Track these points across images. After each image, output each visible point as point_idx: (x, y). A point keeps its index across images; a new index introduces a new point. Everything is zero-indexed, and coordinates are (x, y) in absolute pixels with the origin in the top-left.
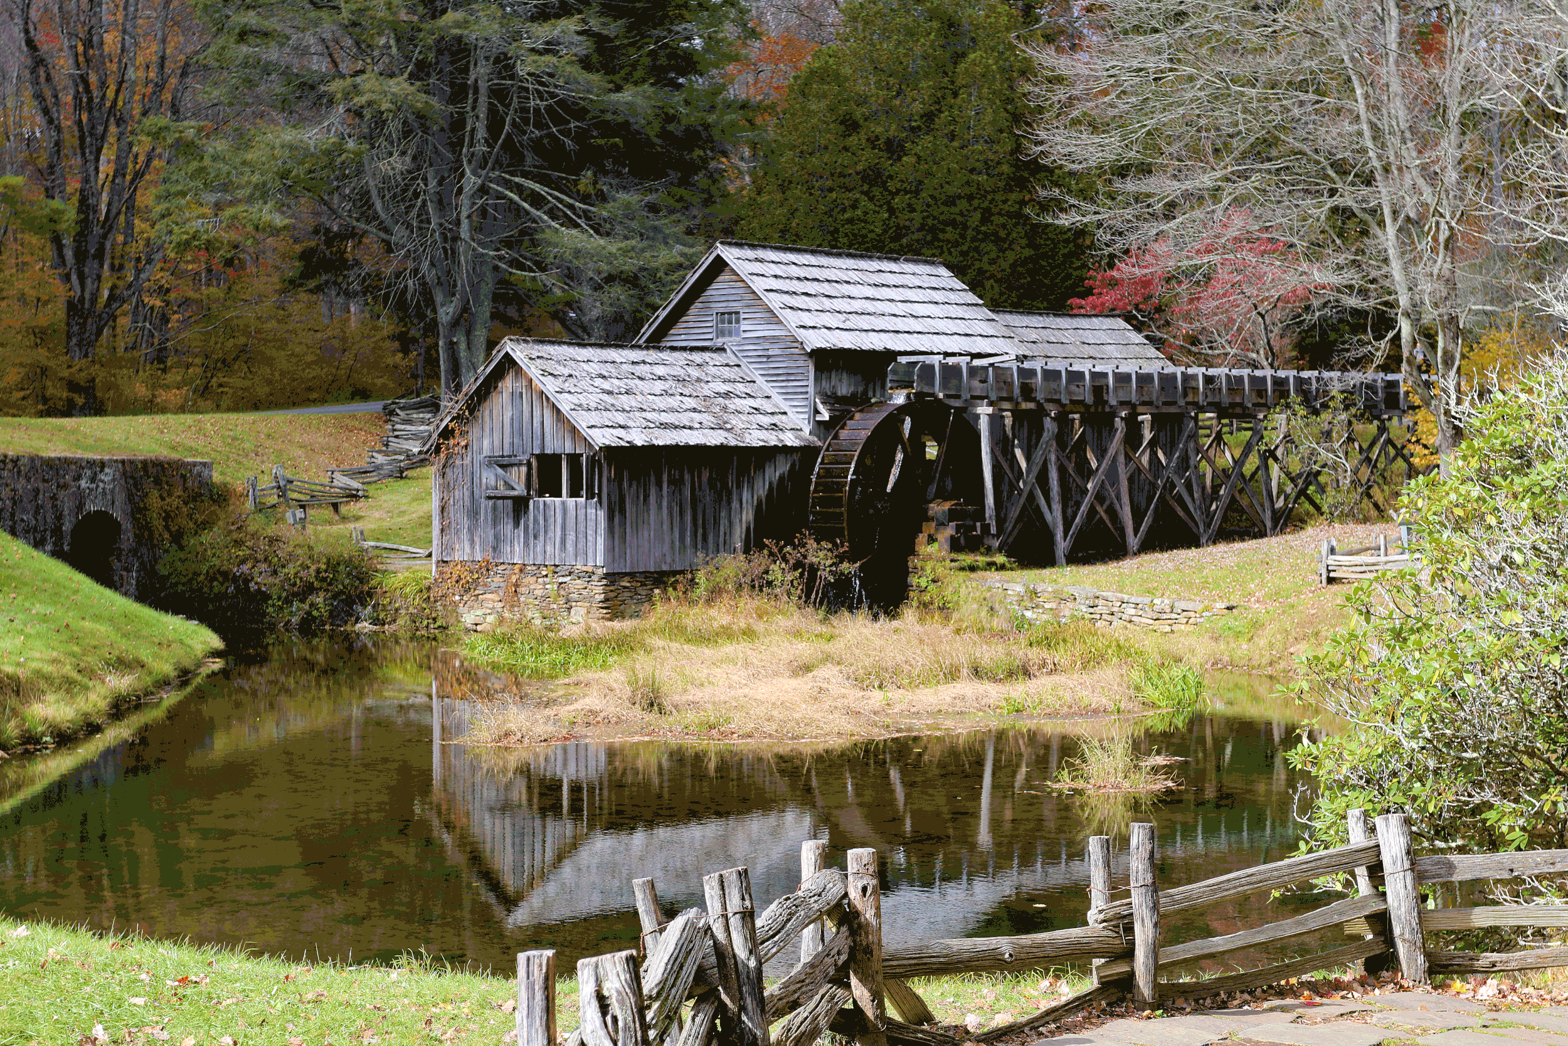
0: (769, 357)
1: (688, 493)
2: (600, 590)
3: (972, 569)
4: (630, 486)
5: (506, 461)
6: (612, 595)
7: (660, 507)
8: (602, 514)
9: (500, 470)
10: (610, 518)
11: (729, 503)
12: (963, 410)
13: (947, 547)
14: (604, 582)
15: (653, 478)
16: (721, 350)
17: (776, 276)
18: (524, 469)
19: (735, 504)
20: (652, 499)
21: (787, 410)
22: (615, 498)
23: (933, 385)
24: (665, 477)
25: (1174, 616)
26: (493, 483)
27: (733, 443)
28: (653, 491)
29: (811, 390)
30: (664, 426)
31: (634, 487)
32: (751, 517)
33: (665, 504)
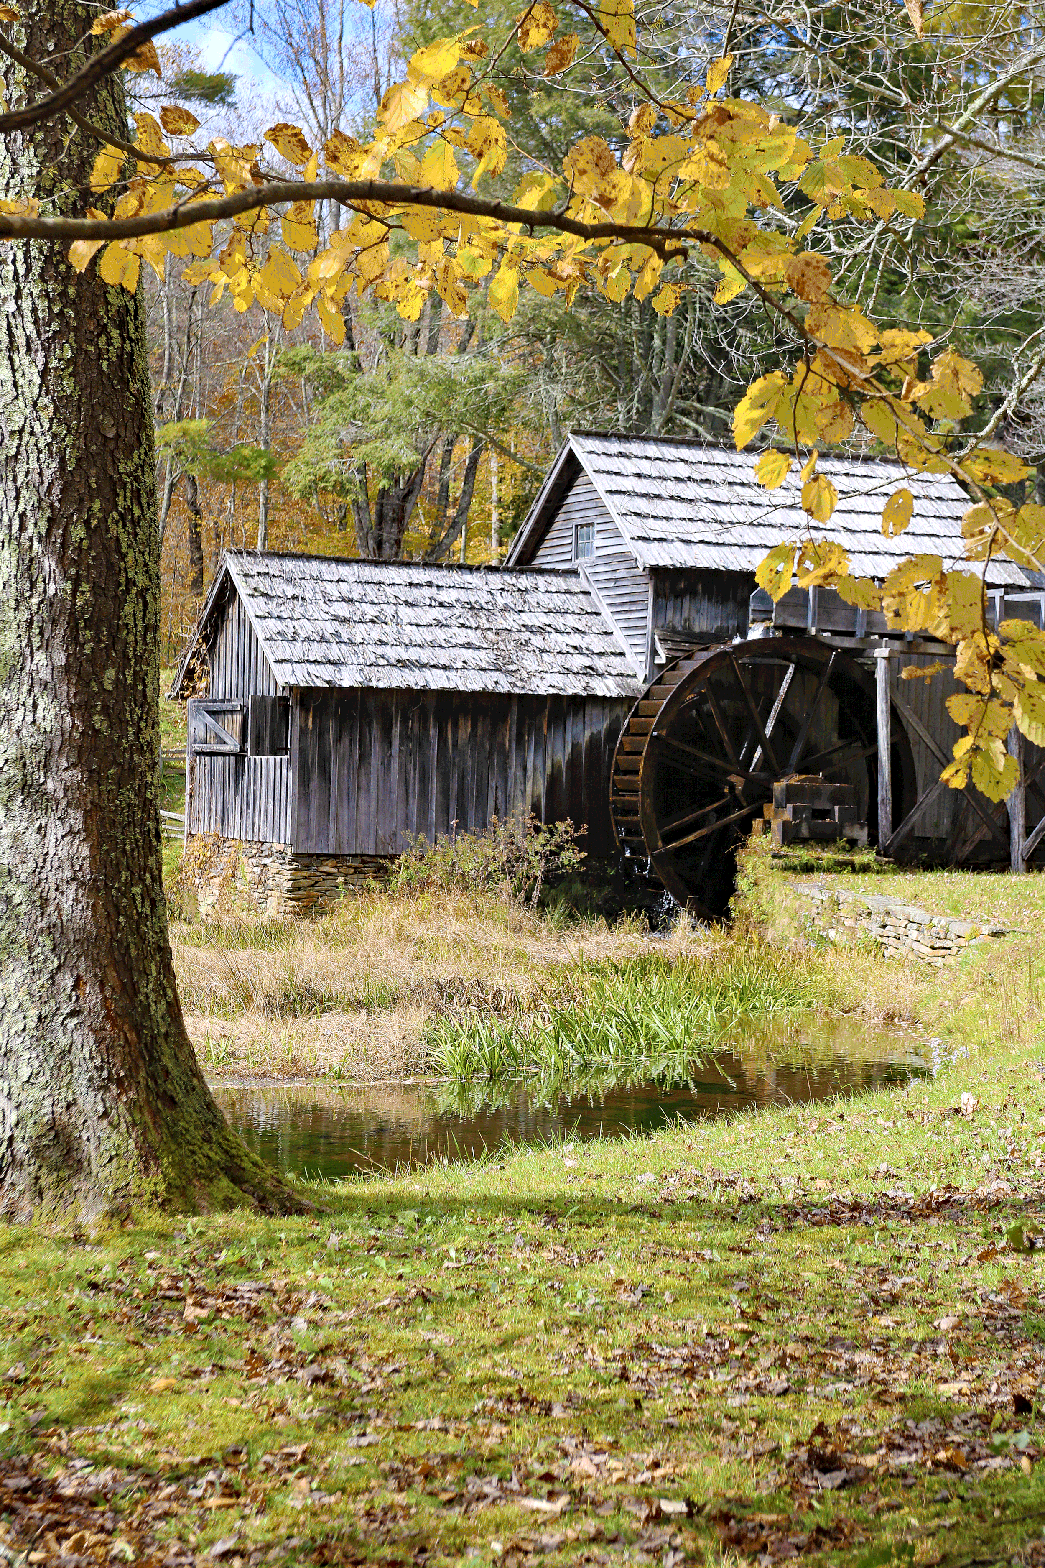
0: (616, 580)
1: (434, 753)
2: (287, 875)
3: (809, 869)
4: (339, 739)
5: (216, 707)
6: (306, 883)
7: (387, 768)
8: (290, 777)
9: (209, 719)
10: (304, 781)
11: (504, 769)
12: (859, 652)
13: (779, 837)
14: (295, 865)
15: (376, 732)
16: (574, 573)
17: (639, 476)
18: (238, 718)
19: (514, 771)
20: (375, 760)
21: (626, 649)
22: (313, 754)
23: (805, 617)
24: (396, 730)
25: (948, 944)
26: (202, 734)
27: (504, 688)
28: (376, 750)
29: (649, 622)
30: (402, 664)
31: (346, 741)
32: (541, 788)
33: (395, 766)
